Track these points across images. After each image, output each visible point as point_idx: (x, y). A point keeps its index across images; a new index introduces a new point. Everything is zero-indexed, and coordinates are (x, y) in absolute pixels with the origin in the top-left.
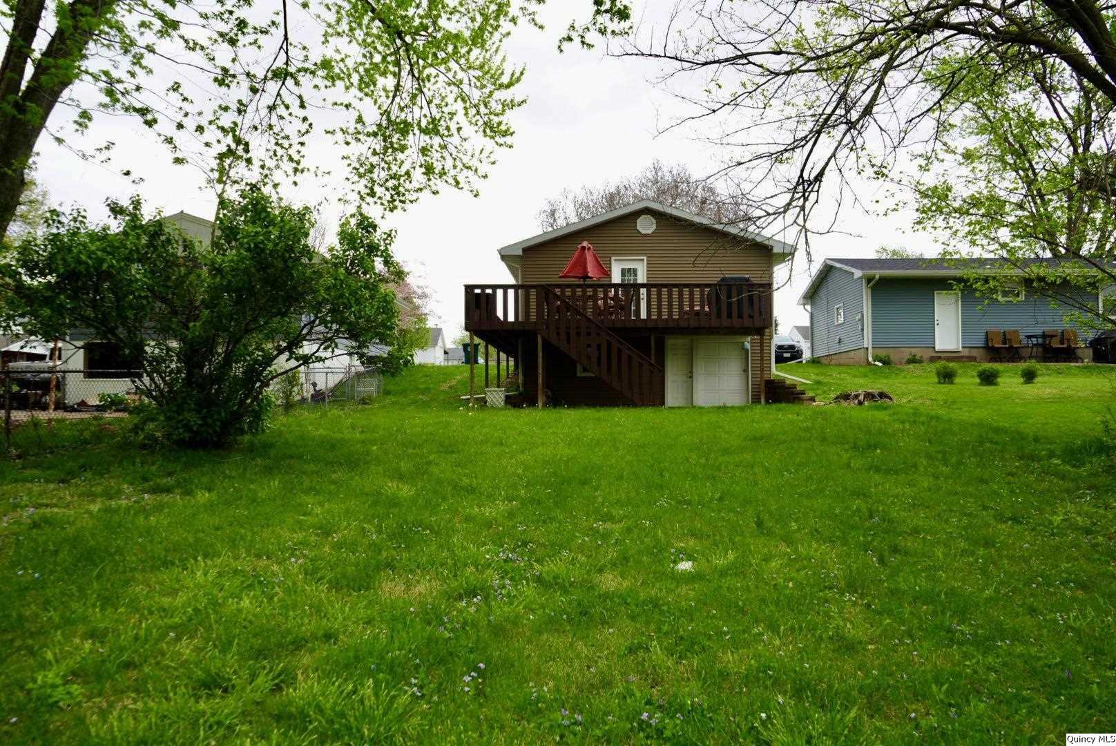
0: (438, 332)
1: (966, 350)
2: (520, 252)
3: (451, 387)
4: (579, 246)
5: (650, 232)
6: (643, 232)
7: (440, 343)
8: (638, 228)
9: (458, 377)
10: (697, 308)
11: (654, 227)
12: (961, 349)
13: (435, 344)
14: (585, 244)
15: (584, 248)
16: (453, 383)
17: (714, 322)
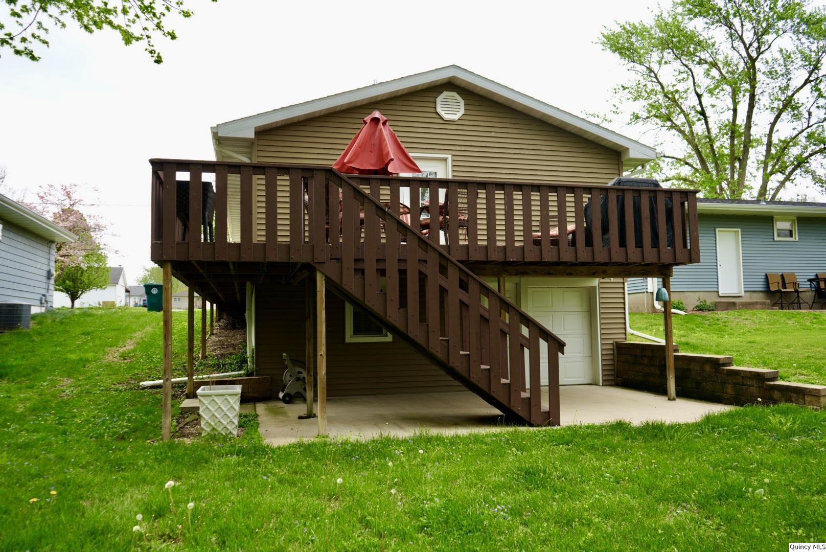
0: (119, 272)
1: (748, 294)
2: (251, 135)
3: (124, 357)
4: (368, 119)
5: (455, 117)
6: (447, 117)
7: (121, 282)
8: (439, 110)
9: (138, 335)
10: (554, 232)
11: (462, 112)
12: (743, 294)
13: (115, 282)
14: (377, 114)
15: (376, 121)
16: (129, 347)
17: (584, 255)
